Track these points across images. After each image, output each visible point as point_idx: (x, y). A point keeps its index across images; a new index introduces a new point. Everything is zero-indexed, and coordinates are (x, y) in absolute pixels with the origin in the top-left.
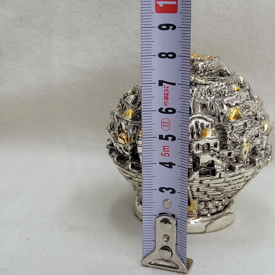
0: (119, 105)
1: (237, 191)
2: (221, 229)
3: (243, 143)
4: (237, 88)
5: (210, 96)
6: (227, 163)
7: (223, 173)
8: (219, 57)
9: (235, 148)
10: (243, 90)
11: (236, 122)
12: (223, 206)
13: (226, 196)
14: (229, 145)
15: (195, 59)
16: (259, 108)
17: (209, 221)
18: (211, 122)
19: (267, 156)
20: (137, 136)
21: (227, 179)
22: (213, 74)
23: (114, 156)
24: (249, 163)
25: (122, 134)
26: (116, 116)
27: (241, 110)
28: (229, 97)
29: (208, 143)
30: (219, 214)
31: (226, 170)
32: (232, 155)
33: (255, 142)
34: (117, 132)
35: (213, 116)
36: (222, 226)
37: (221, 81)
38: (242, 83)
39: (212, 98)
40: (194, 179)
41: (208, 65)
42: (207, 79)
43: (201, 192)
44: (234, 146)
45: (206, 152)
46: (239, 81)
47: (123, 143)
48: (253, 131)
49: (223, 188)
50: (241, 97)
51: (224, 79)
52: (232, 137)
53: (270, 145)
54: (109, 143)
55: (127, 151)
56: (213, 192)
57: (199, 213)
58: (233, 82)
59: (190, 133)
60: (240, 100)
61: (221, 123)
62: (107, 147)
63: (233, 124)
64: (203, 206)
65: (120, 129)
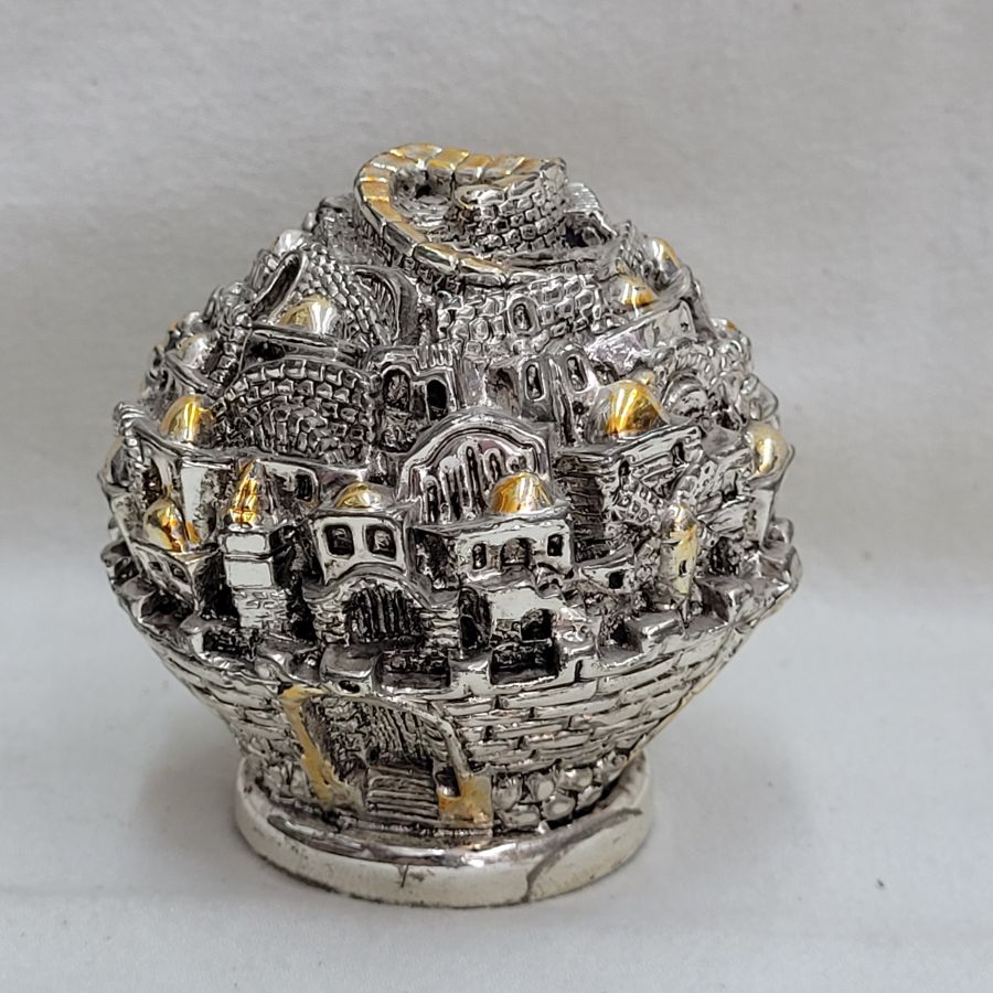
0: (152, 375)
1: (656, 722)
2: (593, 881)
3: (672, 527)
4: (642, 292)
5: (527, 336)
6: (609, 616)
7: (592, 661)
8: (562, 161)
9: (637, 550)
10: (668, 302)
11: (639, 443)
12: (597, 788)
13: (608, 748)
14: (612, 539)
15: (462, 175)
16: (735, 374)
17: (541, 851)
18: (531, 450)
19: (776, 573)
20: (223, 517)
21: (609, 685)
22: (538, 236)
23: (129, 599)
24: (698, 611)
25: (161, 506)
26: (134, 427)
27: (661, 389)
28: (609, 333)
29: (523, 536)
30: (586, 820)
31: (602, 645)
32: (626, 581)
33: (721, 520)
34: (141, 497)
35: (543, 419)
36: (599, 868)
37: (572, 265)
38: (661, 268)
39: (537, 341)
40: (470, 691)
41: (517, 200)
42: (512, 262)
43: (504, 740)
44: (633, 543)
45: (518, 575)
46: (651, 263)
47: (165, 548)
48: (712, 477)
49: (595, 719)
50: (657, 331)
51: (586, 257)
52: (625, 506)
53: (787, 524)
54: (113, 537)
55: (182, 577)
56: (552, 736)
57: (499, 822)
58: (623, 267)
59: (447, 498)
60: (655, 346)
61: (578, 448)
62: (102, 556)
63: (625, 454)
64: (515, 795)
65: (152, 484)
